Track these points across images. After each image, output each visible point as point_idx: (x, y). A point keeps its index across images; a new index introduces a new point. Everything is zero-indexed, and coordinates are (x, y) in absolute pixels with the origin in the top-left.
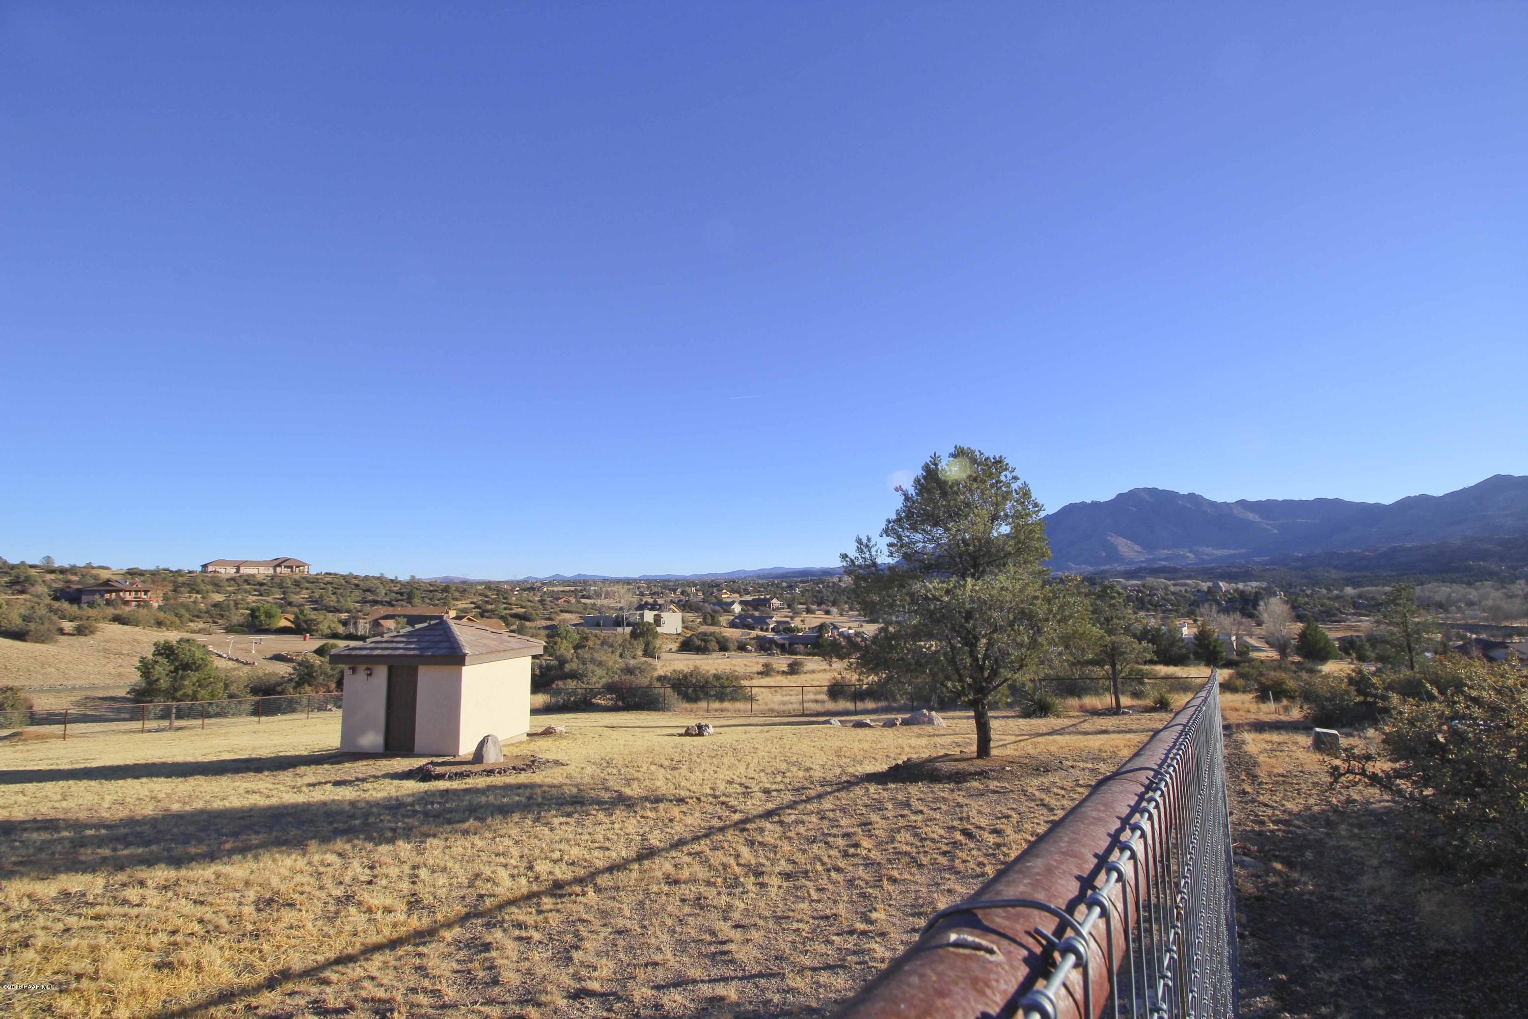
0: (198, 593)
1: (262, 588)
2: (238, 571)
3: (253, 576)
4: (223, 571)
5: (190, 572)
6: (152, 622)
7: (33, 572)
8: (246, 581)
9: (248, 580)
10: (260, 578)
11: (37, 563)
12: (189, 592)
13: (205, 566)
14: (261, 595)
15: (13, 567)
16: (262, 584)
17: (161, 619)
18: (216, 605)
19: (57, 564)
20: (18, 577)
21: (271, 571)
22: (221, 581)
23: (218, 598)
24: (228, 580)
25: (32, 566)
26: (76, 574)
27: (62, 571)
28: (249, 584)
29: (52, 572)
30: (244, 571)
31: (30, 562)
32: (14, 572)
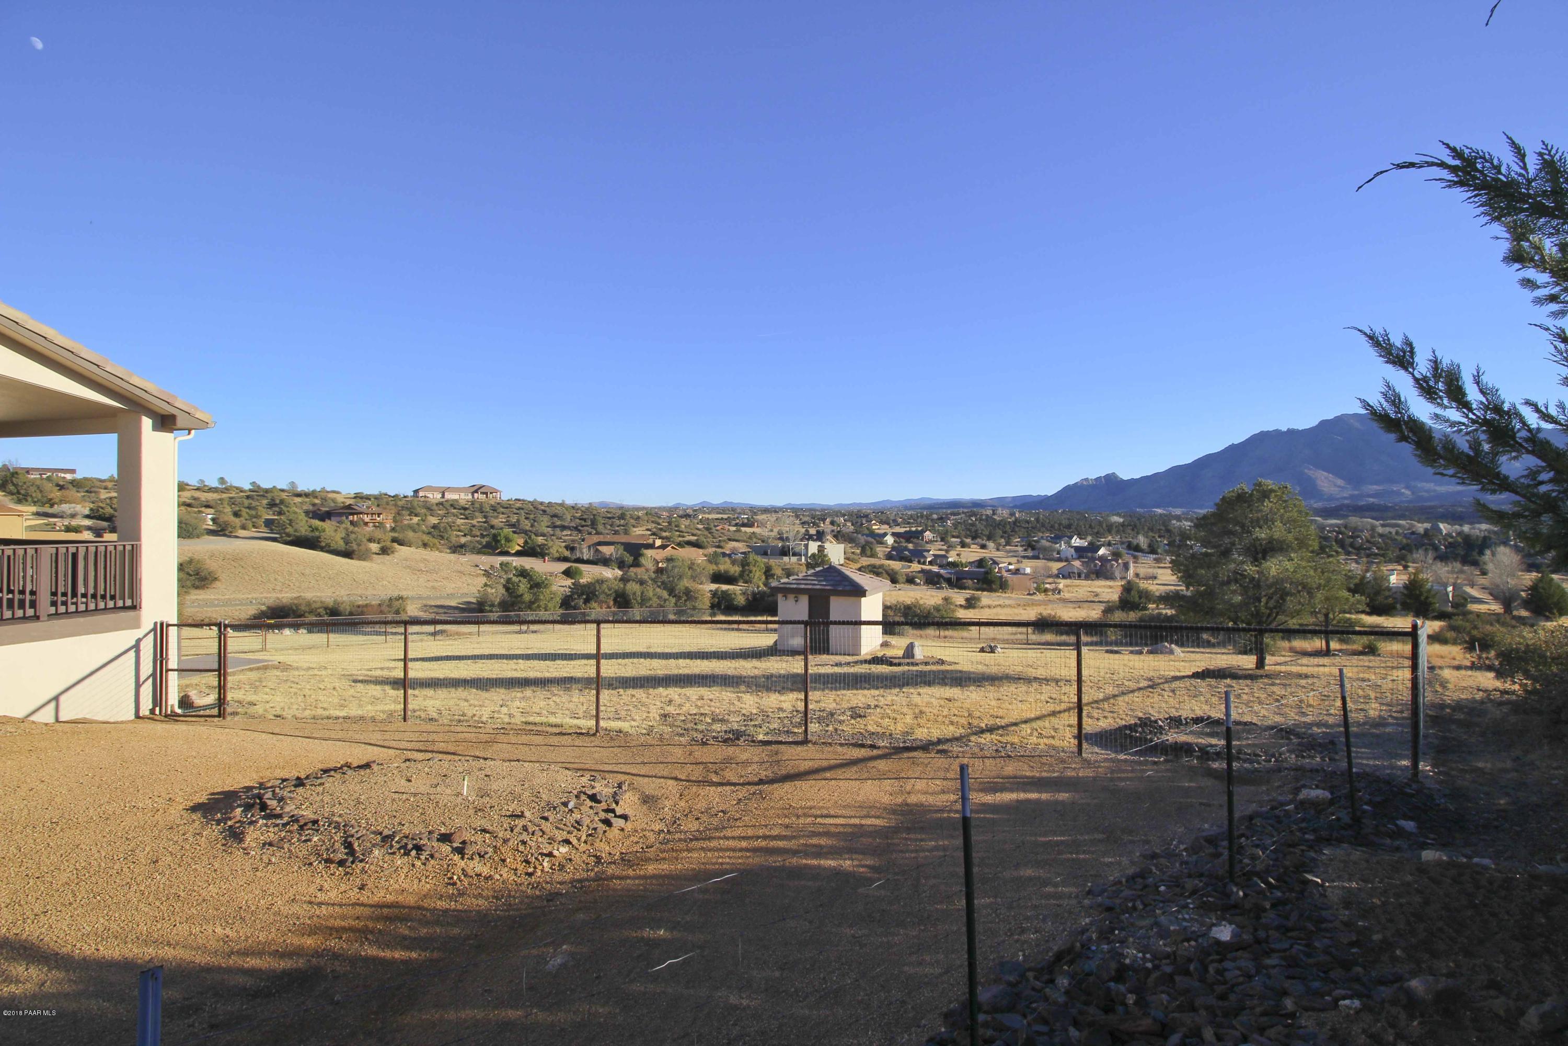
0: (416, 515)
1: (467, 512)
2: (443, 496)
3: (456, 501)
4: (430, 496)
5: (405, 497)
6: (421, 543)
7: (284, 495)
8: (452, 505)
9: (453, 504)
10: (463, 503)
11: (285, 487)
12: (409, 515)
13: (416, 492)
14: (467, 518)
15: (267, 491)
16: (465, 509)
17: (426, 541)
18: (435, 527)
19: (301, 488)
20: (273, 500)
21: (470, 497)
22: (432, 505)
23: (434, 520)
24: (437, 504)
25: (283, 490)
26: (316, 497)
27: (307, 495)
28: (455, 508)
29: (299, 495)
30: (448, 496)
31: (279, 487)
32: (269, 495)
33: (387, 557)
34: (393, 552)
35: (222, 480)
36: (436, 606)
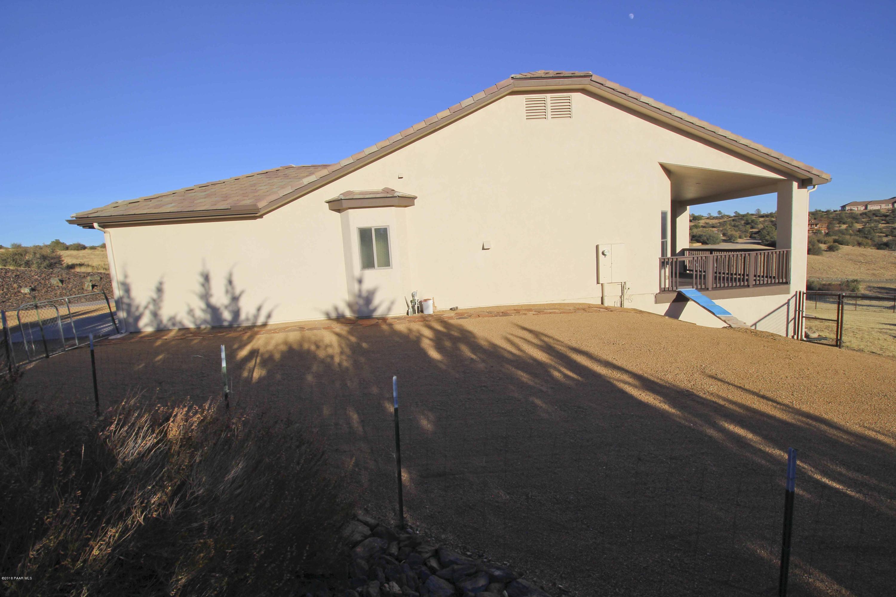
0: (844, 223)
1: (888, 218)
2: (866, 208)
3: (878, 210)
4: (856, 209)
5: (835, 211)
6: (856, 243)
7: (754, 218)
8: (874, 214)
9: (875, 213)
10: (883, 211)
11: (754, 213)
12: (839, 224)
13: (843, 207)
14: (888, 223)
15: (744, 216)
16: (886, 216)
17: (860, 241)
18: (859, 231)
19: (763, 212)
20: (747, 221)
21: (890, 206)
22: (857, 215)
23: (859, 226)
24: (861, 214)
25: (752, 215)
26: (773, 217)
27: (767, 216)
28: (877, 216)
29: (762, 216)
30: (870, 208)
31: (750, 213)
32: (745, 218)
33: (833, 253)
34: (837, 250)
35: (719, 212)
36: (879, 288)
